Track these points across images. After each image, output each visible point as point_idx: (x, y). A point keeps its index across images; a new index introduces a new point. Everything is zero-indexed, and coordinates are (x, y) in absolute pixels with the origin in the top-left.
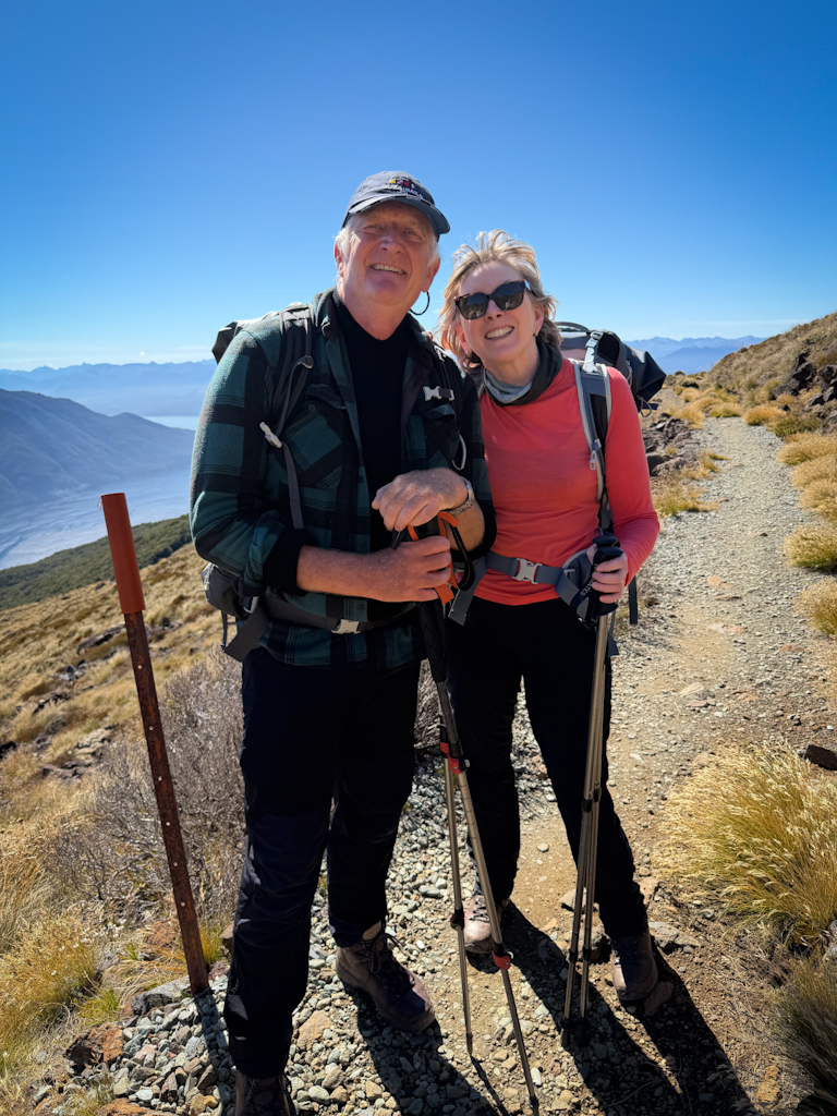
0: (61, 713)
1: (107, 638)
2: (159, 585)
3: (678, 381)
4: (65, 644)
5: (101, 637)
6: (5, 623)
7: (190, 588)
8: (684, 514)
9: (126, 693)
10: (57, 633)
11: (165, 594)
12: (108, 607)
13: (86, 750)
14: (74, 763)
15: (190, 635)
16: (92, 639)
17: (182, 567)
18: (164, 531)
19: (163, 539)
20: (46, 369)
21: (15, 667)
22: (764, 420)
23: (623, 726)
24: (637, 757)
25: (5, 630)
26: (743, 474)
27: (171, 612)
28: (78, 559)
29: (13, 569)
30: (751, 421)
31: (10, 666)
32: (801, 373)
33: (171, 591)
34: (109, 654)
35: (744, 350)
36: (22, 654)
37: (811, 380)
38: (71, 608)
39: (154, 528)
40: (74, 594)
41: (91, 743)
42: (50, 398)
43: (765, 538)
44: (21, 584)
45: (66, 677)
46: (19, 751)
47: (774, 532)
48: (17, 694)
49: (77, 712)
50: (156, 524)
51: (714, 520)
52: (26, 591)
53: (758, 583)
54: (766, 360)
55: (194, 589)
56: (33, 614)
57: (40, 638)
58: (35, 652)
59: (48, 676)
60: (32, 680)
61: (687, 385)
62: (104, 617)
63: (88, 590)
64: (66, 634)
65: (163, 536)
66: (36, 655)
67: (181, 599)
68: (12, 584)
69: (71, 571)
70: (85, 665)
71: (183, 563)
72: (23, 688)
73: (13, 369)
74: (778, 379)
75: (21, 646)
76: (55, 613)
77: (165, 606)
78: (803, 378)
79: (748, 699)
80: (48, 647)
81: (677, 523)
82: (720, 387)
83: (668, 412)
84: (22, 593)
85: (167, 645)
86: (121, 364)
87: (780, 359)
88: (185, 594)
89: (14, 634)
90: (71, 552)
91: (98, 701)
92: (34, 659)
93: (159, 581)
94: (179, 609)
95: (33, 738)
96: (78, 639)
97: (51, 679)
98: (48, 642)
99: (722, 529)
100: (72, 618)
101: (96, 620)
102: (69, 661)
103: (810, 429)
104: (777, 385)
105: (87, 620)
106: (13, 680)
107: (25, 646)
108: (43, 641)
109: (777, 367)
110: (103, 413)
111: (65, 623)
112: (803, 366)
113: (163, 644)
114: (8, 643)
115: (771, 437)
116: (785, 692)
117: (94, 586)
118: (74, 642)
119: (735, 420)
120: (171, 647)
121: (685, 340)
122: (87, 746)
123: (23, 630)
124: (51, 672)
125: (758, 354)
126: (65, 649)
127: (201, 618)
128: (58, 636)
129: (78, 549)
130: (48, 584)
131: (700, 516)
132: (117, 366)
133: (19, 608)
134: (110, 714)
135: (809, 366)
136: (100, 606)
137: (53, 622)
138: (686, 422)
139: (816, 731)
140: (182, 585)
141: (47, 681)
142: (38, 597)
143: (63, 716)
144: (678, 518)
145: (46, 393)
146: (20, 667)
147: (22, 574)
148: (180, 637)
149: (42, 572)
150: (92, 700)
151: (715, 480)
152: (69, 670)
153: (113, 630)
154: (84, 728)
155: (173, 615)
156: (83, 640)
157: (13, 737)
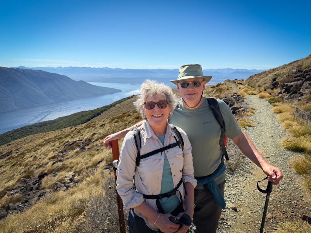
0: (60, 166)
1: (73, 144)
2: (88, 129)
3: (236, 82)
4: (61, 144)
5: (71, 143)
6: (44, 137)
7: (97, 131)
8: (247, 127)
9: (79, 161)
10: (59, 141)
11: (90, 132)
12: (73, 134)
13: (68, 178)
14: (64, 182)
15: (97, 145)
16: (69, 144)
17: (94, 125)
18: (89, 113)
19: (89, 116)
20: (60, 67)
21: (47, 150)
22: (264, 97)
23: (243, 201)
24: (250, 213)
25: (44, 139)
26: (261, 115)
27: (91, 138)
28: (65, 120)
29: (47, 121)
30: (260, 97)
31: (45, 149)
32: (274, 84)
33: (91, 131)
34: (73, 148)
35: (256, 75)
36: (49, 146)
37: (277, 86)
38: (63, 134)
39: (87, 112)
40: (64, 129)
41: (69, 176)
42: (61, 75)
43: (272, 137)
44: (49, 126)
45: (61, 154)
46: (48, 176)
47: (275, 135)
48: (47, 158)
49: (65, 165)
50: (87, 111)
51: (256, 130)
52: (50, 128)
53: (273, 153)
54: (263, 79)
55: (98, 131)
56: (52, 135)
57: (54, 142)
58: (52, 146)
59: (56, 154)
60: (51, 155)
61: (239, 84)
62: (72, 137)
63: (68, 129)
64: (61, 142)
65: (89, 115)
66: (53, 147)
67: (94, 134)
68: (46, 125)
69: (63, 123)
70: (66, 151)
71: (95, 123)
72: (49, 156)
73: (52, 67)
74: (267, 85)
75: (49, 144)
76: (58, 135)
77: (90, 136)
78: (275, 85)
79: (279, 194)
80: (56, 145)
81: (246, 130)
82: (249, 85)
83: (236, 92)
84: (49, 128)
85: (90, 148)
86: (81, 67)
87: (267, 79)
88: (95, 133)
89: (47, 140)
90: (63, 118)
91: (71, 163)
92: (52, 148)
93: (88, 128)
94: (93, 137)
95: (52, 172)
96: (65, 143)
97: (57, 154)
98: (56, 143)
99: (259, 133)
100: (63, 137)
101: (70, 138)
102: (62, 149)
103: (279, 102)
104: (267, 86)
105: (67, 138)
106: (46, 154)
107: (50, 144)
108: (55, 143)
109: (267, 81)
110: (75, 80)
111: (61, 138)
112: (275, 82)
113: (89, 147)
114: (45, 143)
115: (267, 103)
116: (290, 193)
117: (69, 128)
118: (63, 144)
119: (255, 96)
120: (91, 148)
121: (236, 69)
122: (68, 177)
123: (49, 139)
124: (57, 152)
125: (260, 77)
126: (61, 146)
127: (100, 140)
128: (59, 142)
129: (65, 117)
130: (56, 126)
131: (252, 128)
132: (80, 68)
133: (48, 132)
134: (74, 167)
135: (277, 82)
136: (71, 134)
137: (58, 137)
138: (242, 96)
139: (303, 208)
140: (94, 130)
141: (56, 155)
142: (53, 129)
143: (61, 167)
144: (246, 128)
145: (60, 74)
146: (48, 150)
147: (49, 123)
148: (94, 145)
149: (55, 123)
150: (69, 162)
151: (254, 116)
152: (62, 152)
153: (75, 141)
154: (67, 171)
155: (92, 138)
156: (66, 144)
157: (46, 171)
